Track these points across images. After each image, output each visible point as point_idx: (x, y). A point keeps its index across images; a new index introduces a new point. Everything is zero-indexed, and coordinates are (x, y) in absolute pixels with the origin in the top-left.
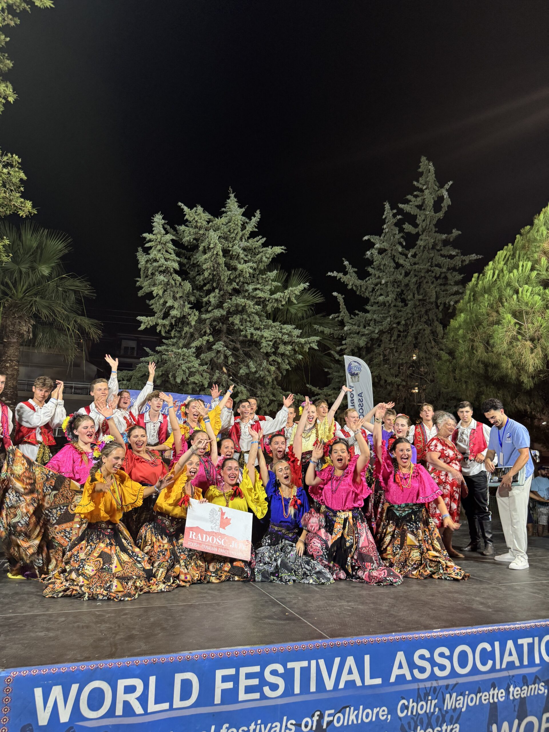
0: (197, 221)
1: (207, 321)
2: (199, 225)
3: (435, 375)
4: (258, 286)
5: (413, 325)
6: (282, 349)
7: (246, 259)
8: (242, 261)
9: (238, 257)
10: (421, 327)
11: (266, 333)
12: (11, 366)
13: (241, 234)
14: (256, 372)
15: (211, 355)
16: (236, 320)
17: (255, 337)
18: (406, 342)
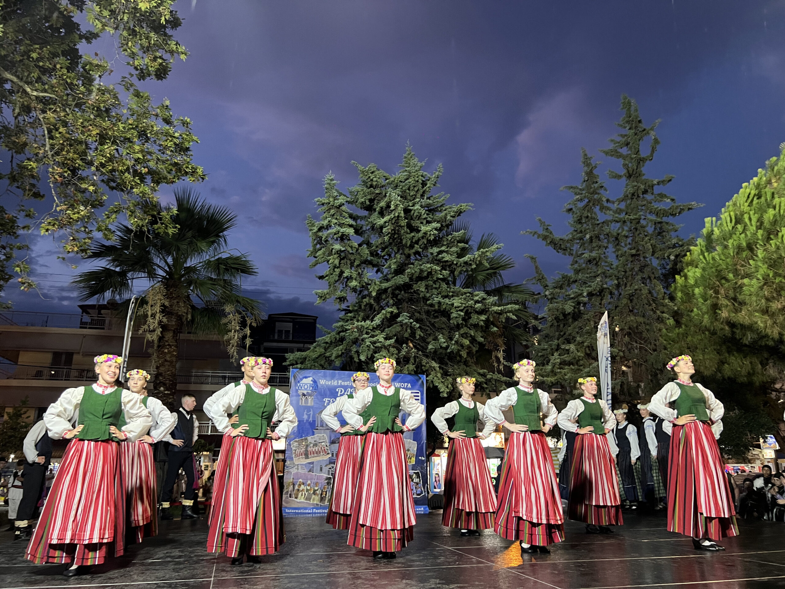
0: (372, 180)
1: (389, 289)
2: (374, 183)
3: (657, 343)
4: (443, 248)
5: (626, 284)
6: (475, 319)
7: (429, 219)
8: (425, 222)
9: (419, 217)
10: (636, 287)
11: (457, 302)
12: (169, 352)
13: (421, 191)
14: (447, 347)
15: (396, 328)
16: (421, 287)
17: (444, 307)
18: (620, 304)
